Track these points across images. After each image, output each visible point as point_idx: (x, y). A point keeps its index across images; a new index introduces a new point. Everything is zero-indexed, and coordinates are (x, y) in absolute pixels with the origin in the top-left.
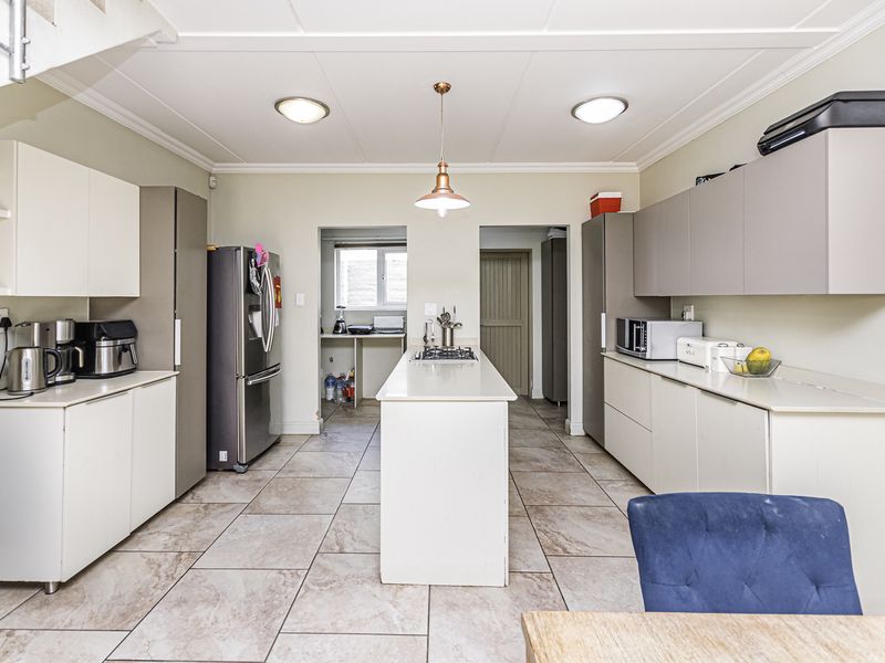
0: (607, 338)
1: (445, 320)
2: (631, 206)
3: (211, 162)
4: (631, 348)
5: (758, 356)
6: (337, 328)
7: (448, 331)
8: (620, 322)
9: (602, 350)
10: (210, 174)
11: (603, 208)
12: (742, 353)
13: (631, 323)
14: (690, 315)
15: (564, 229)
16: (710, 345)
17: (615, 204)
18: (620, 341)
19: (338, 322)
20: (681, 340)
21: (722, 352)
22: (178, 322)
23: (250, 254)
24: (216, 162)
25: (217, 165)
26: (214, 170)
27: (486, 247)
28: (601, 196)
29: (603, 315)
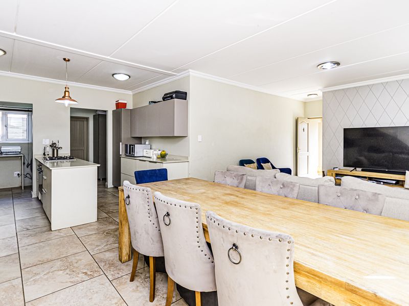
0: (122, 151)
1: (53, 146)
2: (130, 106)
4: (130, 153)
5: (163, 153)
7: (55, 150)
8: (126, 146)
9: (120, 155)
11: (120, 106)
12: (159, 152)
13: (130, 145)
14: (147, 143)
15: (105, 111)
16: (152, 151)
17: (124, 105)
18: (126, 152)
20: (144, 150)
21: (155, 152)
27: (73, 115)
28: (119, 101)
29: (121, 143)
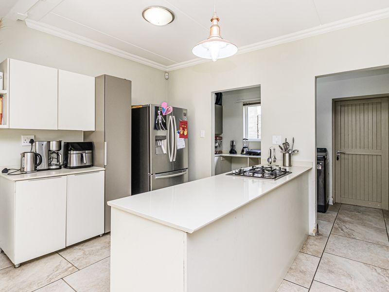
1: (286, 148)
3: (165, 66)
6: (243, 151)
7: (287, 155)
10: (166, 72)
19: (244, 148)
22: (106, 143)
23: (157, 108)
24: (167, 65)
25: (167, 67)
26: (167, 70)
